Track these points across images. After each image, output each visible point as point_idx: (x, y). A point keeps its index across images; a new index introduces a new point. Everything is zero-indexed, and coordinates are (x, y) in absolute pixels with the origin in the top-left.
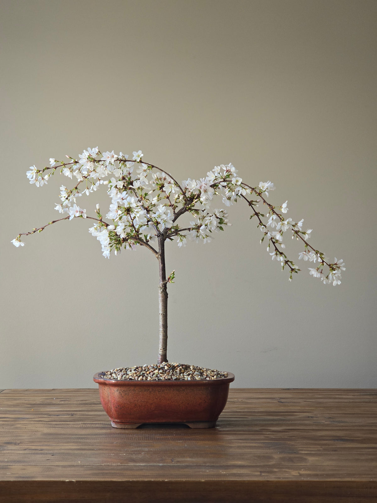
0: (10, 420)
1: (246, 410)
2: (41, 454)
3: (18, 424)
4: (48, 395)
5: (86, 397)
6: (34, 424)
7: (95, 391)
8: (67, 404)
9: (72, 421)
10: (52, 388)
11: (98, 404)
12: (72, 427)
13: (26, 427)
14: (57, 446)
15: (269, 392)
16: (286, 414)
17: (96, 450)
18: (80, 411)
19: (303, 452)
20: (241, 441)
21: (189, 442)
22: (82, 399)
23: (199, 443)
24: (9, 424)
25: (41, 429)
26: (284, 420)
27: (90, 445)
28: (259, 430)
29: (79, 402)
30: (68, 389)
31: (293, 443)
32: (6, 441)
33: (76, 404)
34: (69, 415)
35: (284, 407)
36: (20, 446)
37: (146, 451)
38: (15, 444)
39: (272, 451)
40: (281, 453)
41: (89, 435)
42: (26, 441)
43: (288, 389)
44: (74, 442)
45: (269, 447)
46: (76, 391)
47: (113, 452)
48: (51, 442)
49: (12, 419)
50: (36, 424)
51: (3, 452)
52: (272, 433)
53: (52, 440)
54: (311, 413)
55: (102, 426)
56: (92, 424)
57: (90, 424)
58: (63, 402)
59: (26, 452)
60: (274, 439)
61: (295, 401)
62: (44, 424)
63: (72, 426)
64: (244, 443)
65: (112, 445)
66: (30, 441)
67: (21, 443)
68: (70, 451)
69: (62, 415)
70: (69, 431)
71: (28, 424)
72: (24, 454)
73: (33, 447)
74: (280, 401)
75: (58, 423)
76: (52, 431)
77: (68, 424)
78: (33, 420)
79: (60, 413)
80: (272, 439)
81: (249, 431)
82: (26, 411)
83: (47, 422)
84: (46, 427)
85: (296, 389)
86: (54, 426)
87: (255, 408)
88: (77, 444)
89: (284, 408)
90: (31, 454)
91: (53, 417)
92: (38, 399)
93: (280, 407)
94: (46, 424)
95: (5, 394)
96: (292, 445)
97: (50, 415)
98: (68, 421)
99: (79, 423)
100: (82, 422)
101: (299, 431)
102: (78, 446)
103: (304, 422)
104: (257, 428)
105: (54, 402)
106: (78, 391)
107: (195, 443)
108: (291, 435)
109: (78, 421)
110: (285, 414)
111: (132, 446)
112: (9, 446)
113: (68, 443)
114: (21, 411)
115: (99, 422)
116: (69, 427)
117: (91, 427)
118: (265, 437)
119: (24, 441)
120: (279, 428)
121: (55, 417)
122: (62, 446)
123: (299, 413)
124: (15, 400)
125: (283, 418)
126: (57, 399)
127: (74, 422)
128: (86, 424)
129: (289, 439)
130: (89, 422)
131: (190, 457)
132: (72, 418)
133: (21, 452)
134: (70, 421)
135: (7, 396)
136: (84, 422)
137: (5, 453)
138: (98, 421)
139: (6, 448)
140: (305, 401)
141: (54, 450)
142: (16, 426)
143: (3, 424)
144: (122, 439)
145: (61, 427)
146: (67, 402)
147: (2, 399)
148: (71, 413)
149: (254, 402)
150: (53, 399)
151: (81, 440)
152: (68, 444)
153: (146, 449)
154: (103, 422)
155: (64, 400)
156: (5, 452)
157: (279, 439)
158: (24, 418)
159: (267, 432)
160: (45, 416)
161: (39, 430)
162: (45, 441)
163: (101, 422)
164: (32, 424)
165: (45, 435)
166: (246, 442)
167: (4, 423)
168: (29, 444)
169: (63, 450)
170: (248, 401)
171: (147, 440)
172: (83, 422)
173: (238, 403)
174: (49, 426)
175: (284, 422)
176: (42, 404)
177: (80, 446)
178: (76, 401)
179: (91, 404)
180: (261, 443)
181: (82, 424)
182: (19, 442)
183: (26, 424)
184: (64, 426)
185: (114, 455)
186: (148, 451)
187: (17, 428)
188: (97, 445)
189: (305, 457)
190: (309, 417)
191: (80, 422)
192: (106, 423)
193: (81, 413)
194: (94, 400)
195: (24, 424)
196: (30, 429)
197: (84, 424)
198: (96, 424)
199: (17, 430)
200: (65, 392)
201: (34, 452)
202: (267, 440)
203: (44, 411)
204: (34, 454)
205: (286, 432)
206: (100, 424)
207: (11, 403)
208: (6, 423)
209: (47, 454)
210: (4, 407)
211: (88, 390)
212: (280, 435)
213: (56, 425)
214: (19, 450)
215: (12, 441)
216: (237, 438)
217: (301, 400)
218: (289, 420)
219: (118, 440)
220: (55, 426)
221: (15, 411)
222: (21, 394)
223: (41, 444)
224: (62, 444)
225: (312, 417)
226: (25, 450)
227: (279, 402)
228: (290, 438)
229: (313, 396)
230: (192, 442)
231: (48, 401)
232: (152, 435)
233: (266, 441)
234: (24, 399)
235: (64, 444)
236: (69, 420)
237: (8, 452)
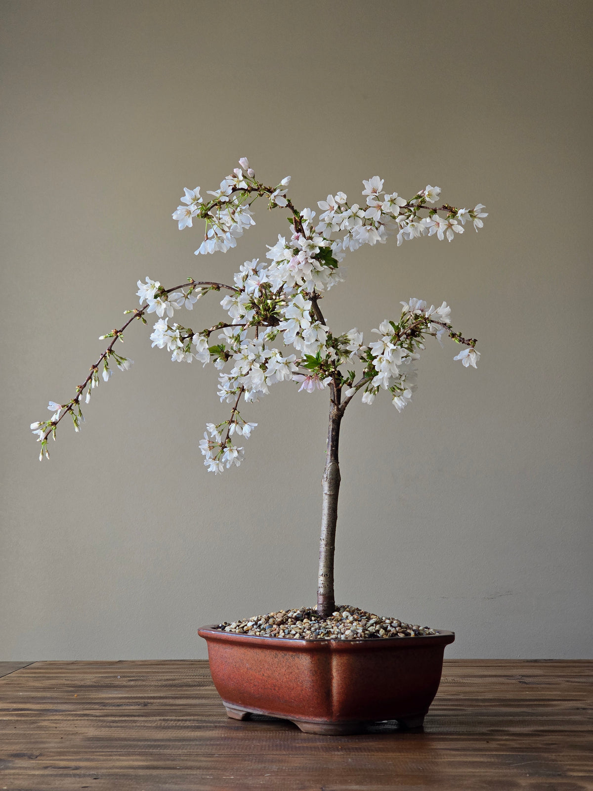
0: (30, 713)
1: (461, 697)
2: (75, 775)
3: (44, 720)
4: (109, 670)
5: (174, 674)
6: (73, 720)
7: (192, 664)
8: (140, 686)
9: (142, 716)
10: (117, 660)
11: (195, 686)
12: (142, 726)
13: (58, 725)
14: (107, 760)
15: (502, 666)
16: (535, 703)
17: (179, 769)
18: (161, 698)
19: (575, 774)
20: (454, 753)
21: (357, 754)
22: (168, 677)
23: (374, 755)
24: (27, 720)
25: (84, 730)
26: (532, 714)
27: (168, 760)
28: (489, 732)
29: (160, 683)
30: (145, 661)
31: (553, 756)
32: (15, 752)
33: (155, 686)
34: (139, 705)
35: (531, 691)
36: (37, 762)
37: (274, 772)
38: (30, 757)
39: (515, 770)
40: (531, 774)
41: (169, 740)
42: (50, 752)
43: (536, 661)
44: (140, 754)
45: (510, 764)
46: (159, 665)
47: (210, 773)
48: (98, 754)
49: (35, 712)
50: (77, 720)
51: (3, 772)
52: (511, 738)
53: (101, 750)
54: (581, 702)
55: (197, 725)
56: (179, 720)
57: (175, 720)
58: (132, 683)
59: (47, 772)
60: (516, 748)
61: (550, 680)
62: (92, 720)
63: (142, 724)
64: (460, 755)
65: (210, 759)
66: (58, 752)
67: (41, 755)
68: (131, 772)
69: (127, 705)
70: (134, 734)
71: (62, 720)
72: (42, 776)
73: (62, 764)
74: (523, 680)
75: (117, 719)
76: (104, 732)
77: (135, 721)
78: (72, 714)
79: (124, 701)
80: (514, 749)
81: (469, 734)
82: (64, 698)
83: (97, 716)
84: (93, 726)
85: (550, 660)
86: (108, 724)
87: (478, 692)
88: (143, 758)
89: (531, 693)
90: (56, 776)
91: (110, 708)
92: (90, 678)
93: (523, 691)
94: (96, 720)
95: (35, 668)
96: (553, 760)
97: (105, 705)
98: (135, 716)
99: (155, 718)
100: (160, 718)
101: (563, 733)
102: (147, 760)
103: (571, 717)
104: (484, 730)
105: (117, 683)
106: (163, 665)
107: (368, 755)
108: (548, 742)
109: (154, 716)
110: (533, 703)
111: (248, 761)
112: (17, 761)
113: (129, 754)
114: (56, 698)
115: (192, 718)
116: (136, 726)
117: (176, 726)
118: (499, 744)
119: (48, 752)
120: (524, 729)
121: (114, 708)
122: (118, 760)
123: (559, 702)
124: (49, 678)
125: (530, 711)
126: (124, 677)
127: (146, 716)
128: (168, 720)
129: (546, 749)
130: (174, 718)
131: (357, 784)
132: (143, 709)
133: (37, 772)
134: (139, 716)
135: (35, 673)
136: (164, 718)
137: (6, 775)
138: (191, 715)
139: (10, 765)
140: (568, 681)
141: (101, 768)
142: (39, 725)
143: (17, 720)
144: (231, 748)
145: (121, 727)
146: (139, 683)
147: (27, 677)
148: (143, 701)
149: (476, 682)
150: (116, 677)
151: (154, 751)
152: (129, 758)
153: (275, 767)
154: (200, 718)
155: (136, 678)
156: (7, 772)
157: (527, 748)
158: (56, 711)
159: (501, 735)
160: (97, 707)
161: (80, 732)
162: (86, 752)
163: (196, 718)
164: (69, 720)
165: (89, 741)
166: (465, 755)
167: (19, 719)
168: (55, 758)
169: (117, 768)
170: (464, 681)
171: (277, 750)
172: (162, 718)
173: (447, 684)
174: (100, 724)
175: (533, 718)
176: (95, 686)
177: (151, 760)
178: (157, 680)
179: (181, 686)
180: (493, 756)
181: (160, 720)
182: (36, 753)
183: (59, 720)
184: (127, 724)
185: (212, 779)
186: (278, 772)
187: (40, 728)
188: (183, 760)
189: (581, 783)
190: (578, 709)
191: (158, 718)
192: (204, 718)
193: (162, 701)
194: (188, 679)
195: (56, 720)
196: (63, 729)
197: (164, 720)
198: (186, 720)
199: (39, 732)
200: (141, 665)
201: (61, 772)
202: (503, 750)
203: (95, 698)
204: (61, 775)
205: (539, 735)
206: (194, 720)
207: (40, 685)
208: (23, 719)
209: (84, 776)
210: (26, 691)
211: (180, 663)
212: (526, 741)
213: (114, 722)
214: (34, 768)
215: (25, 752)
216: (449, 747)
217: (563, 679)
218: (542, 715)
219: (223, 749)
220: (111, 724)
221: (44, 698)
222: (61, 668)
223: (79, 757)
224: (118, 757)
225: (584, 709)
226: (46, 768)
227: (520, 682)
228: (548, 747)
229: (583, 672)
230: (362, 754)
231: (108, 681)
232: (287, 740)
233: (502, 753)
234: (65, 677)
235: (121, 758)
236: (137, 714)
237: (12, 771)
